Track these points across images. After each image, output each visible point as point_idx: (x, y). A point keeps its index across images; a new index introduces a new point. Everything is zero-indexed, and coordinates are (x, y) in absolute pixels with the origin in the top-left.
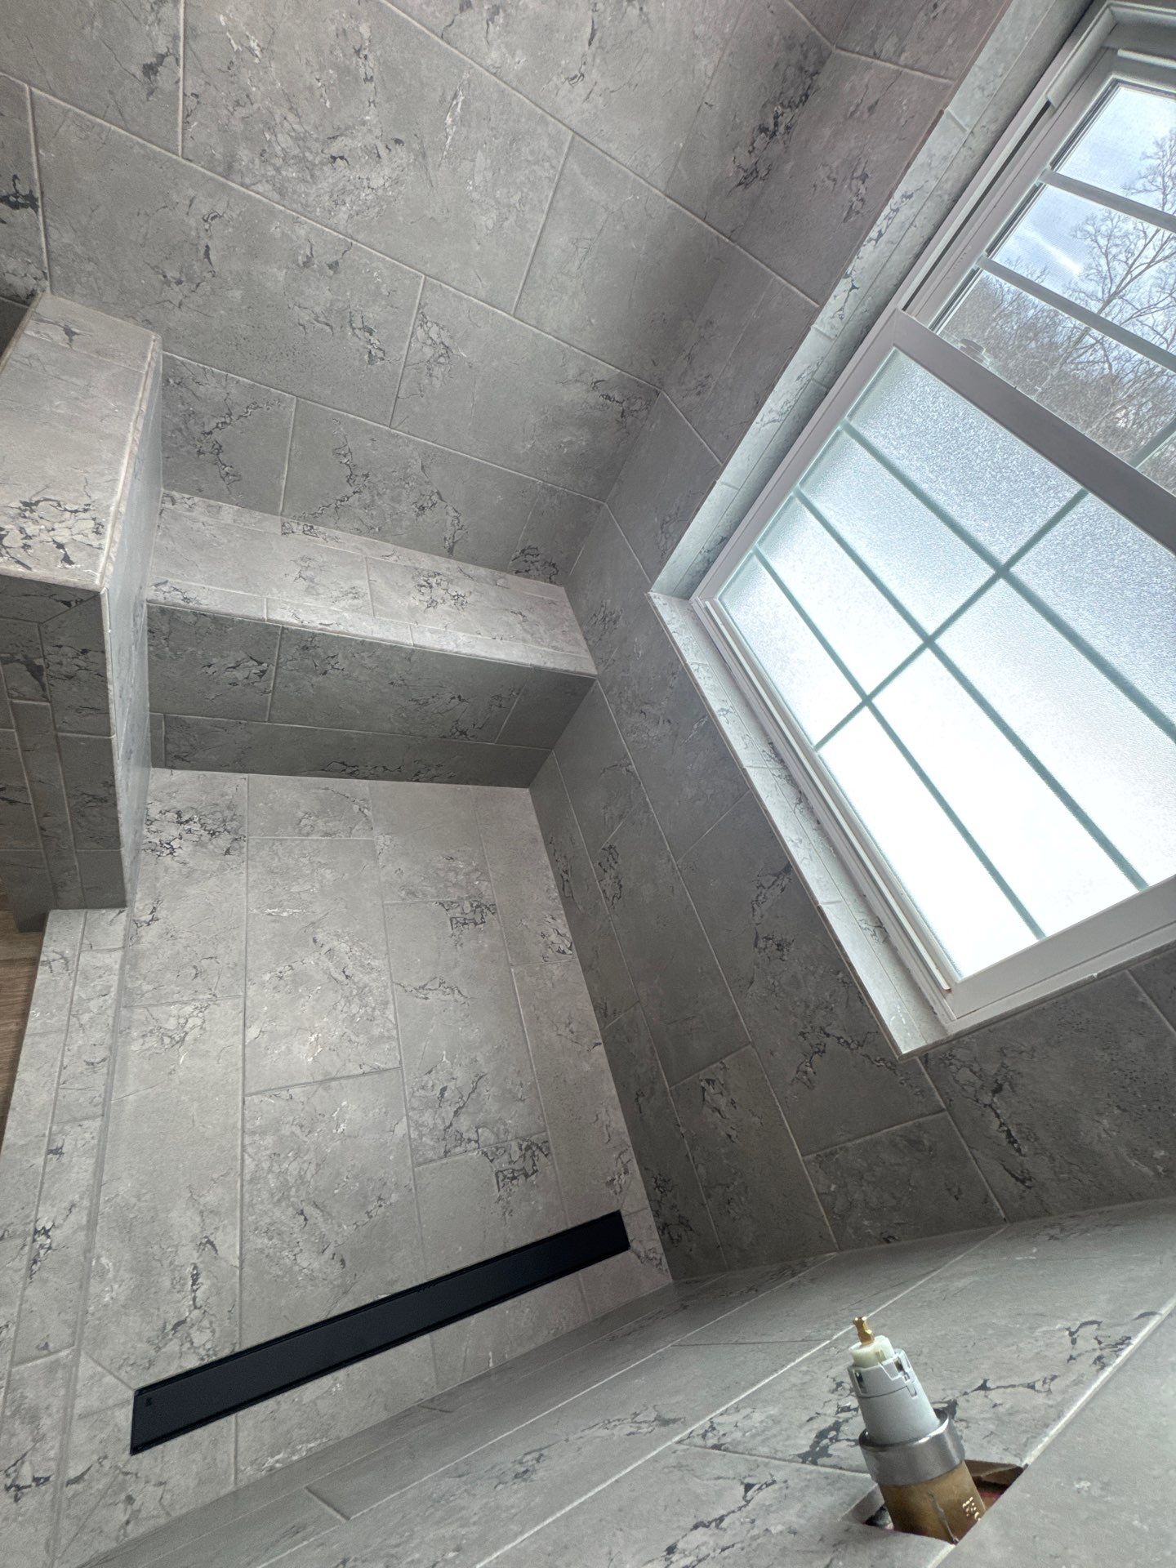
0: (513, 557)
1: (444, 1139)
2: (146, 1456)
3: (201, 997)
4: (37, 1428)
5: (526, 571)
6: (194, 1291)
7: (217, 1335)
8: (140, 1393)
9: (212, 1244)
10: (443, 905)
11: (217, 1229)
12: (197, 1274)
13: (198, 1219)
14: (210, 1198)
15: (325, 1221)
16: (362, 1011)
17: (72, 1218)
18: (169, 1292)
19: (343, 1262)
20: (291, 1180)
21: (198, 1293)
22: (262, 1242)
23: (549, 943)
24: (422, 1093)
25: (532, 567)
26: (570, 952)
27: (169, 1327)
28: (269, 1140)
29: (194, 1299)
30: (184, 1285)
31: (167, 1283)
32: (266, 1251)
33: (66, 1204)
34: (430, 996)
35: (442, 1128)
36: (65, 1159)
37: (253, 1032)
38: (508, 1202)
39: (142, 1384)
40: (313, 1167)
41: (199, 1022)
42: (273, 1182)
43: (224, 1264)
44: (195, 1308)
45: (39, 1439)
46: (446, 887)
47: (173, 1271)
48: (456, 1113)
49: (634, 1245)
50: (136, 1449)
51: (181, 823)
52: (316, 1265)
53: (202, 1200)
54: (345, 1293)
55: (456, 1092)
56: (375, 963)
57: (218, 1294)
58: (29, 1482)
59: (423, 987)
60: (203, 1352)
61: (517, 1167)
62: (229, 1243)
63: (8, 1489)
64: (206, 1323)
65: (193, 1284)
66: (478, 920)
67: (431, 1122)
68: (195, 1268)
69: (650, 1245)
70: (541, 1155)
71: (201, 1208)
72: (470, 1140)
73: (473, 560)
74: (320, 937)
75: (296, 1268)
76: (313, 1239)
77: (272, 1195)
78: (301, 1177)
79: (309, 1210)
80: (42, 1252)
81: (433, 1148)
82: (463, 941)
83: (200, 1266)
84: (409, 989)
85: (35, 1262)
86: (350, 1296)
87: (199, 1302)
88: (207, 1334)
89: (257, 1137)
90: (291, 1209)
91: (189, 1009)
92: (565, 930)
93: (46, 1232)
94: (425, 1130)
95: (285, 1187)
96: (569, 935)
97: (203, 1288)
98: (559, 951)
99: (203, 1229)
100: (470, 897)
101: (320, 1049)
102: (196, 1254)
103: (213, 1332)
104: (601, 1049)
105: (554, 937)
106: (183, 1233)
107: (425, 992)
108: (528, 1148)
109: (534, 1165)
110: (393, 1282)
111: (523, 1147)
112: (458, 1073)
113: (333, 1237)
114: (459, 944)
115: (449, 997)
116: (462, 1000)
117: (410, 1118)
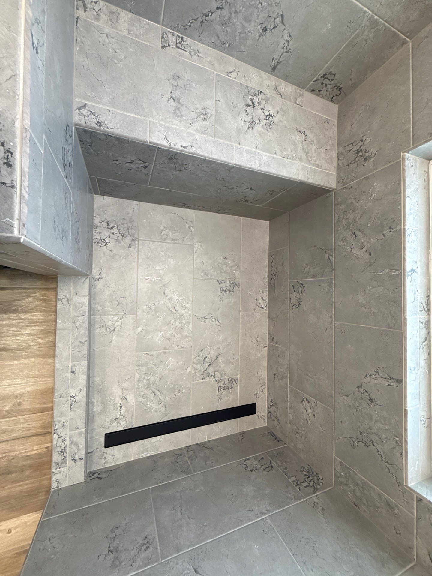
0: (315, 79)
1: (203, 374)
2: (109, 449)
3: (120, 313)
5: (319, 91)
6: (121, 411)
7: (128, 422)
8: (106, 434)
9: (126, 398)
10: (218, 281)
11: (127, 394)
12: (121, 406)
13: (121, 391)
14: (125, 385)
15: (161, 395)
16: (180, 325)
17: (81, 393)
18: (113, 410)
19: (166, 407)
20: (151, 382)
21: (122, 411)
22: (141, 399)
23: (258, 303)
24: (198, 358)
25: (325, 89)
26: (266, 308)
27: (113, 419)
28: (144, 369)
29: (121, 413)
30: (117, 409)
31: (112, 408)
32: (142, 402)
33: (78, 389)
34: (206, 321)
35: (203, 370)
36: (76, 375)
37: (139, 330)
38: (221, 396)
39: (107, 432)
40: (158, 379)
41: (119, 324)
42: (145, 382)
43: (129, 404)
44: (121, 415)
45: (79, 450)
46: (221, 272)
47: (114, 404)
48: (209, 366)
49: (257, 413)
50: (106, 447)
51: (109, 229)
52: (157, 407)
53: (123, 385)
54: (166, 416)
55: (210, 359)
56: (187, 305)
57: (128, 412)
58: (78, 459)
59: (204, 317)
60: (123, 426)
61: (226, 386)
62: (131, 399)
63: (72, 460)
64: (124, 419)
65: (120, 409)
66: (231, 290)
67: (199, 368)
68: (121, 404)
69: (263, 414)
70: (235, 383)
71: (122, 387)
72: (212, 376)
73: (287, 78)
74: (166, 292)
75: (151, 408)
76: (157, 400)
77: (145, 386)
78: (154, 381)
79: (156, 392)
80: (73, 403)
81: (199, 377)
82: (224, 299)
84: (199, 318)
85: (72, 405)
86: (167, 417)
88: (125, 422)
89: (140, 367)
90: (150, 391)
91: (116, 318)
92: (266, 298)
93: (74, 397)
94: (197, 371)
95: (149, 384)
96: (267, 300)
97: (123, 410)
98: (261, 307)
99: (123, 394)
100: (230, 279)
101: (163, 338)
102: (121, 401)
103: (126, 422)
104: (266, 348)
105: (261, 301)
106: (117, 394)
107: (205, 319)
108: (231, 380)
109: (232, 386)
110: (180, 415)
111: (229, 380)
112: (212, 352)
113: (163, 400)
114: (222, 300)
115: (214, 323)
116: (219, 324)
117: (193, 366)
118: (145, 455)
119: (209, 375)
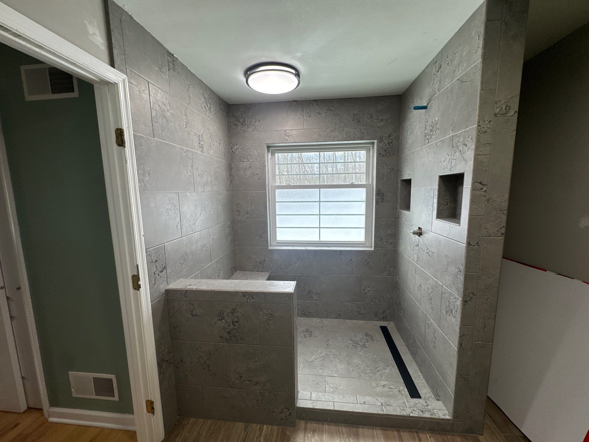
1: (364, 347)
2: (422, 396)
3: (324, 384)
4: (418, 403)
8: (411, 398)
9: (384, 385)
11: (381, 384)
12: (390, 388)
13: (379, 387)
14: (374, 385)
15: (380, 367)
16: (332, 355)
17: (379, 400)
18: (393, 392)
19: (388, 366)
21: (393, 388)
22: (383, 377)
23: (319, 322)
24: (353, 349)
26: (322, 319)
27: (400, 393)
28: (362, 374)
30: (392, 390)
31: (391, 393)
32: (385, 377)
33: (376, 401)
34: (330, 344)
35: (361, 347)
36: (366, 401)
37: (335, 375)
38: (377, 341)
40: (368, 368)
42: (371, 374)
43: (388, 384)
44: (396, 389)
45: (419, 403)
47: (389, 392)
48: (358, 344)
49: (386, 325)
50: (420, 398)
52: (388, 370)
55: (353, 344)
56: (319, 352)
57: (393, 385)
59: (327, 345)
60: (404, 388)
61: (370, 338)
62: (383, 383)
63: (427, 406)
64: (399, 387)
66: (311, 332)
67: (360, 349)
70: (368, 334)
71: (376, 386)
72: (364, 343)
74: (310, 360)
75: (389, 373)
76: (383, 370)
77: (374, 375)
78: (370, 370)
79: (378, 369)
80: (386, 404)
81: (366, 349)
83: (388, 387)
84: (327, 347)
85: (388, 405)
86: (394, 366)
87: (395, 388)
89: (361, 376)
90: (377, 372)
91: (327, 386)
92: (316, 319)
93: (382, 404)
94: (362, 350)
95: (372, 373)
96: (317, 319)
98: (321, 321)
99: (381, 386)
101: (341, 364)
102: (386, 388)
103: (401, 386)
104: (346, 320)
105: (317, 321)
106: (381, 390)
108: (366, 335)
109: (370, 335)
110: (392, 359)
112: (349, 342)
113: (383, 367)
114: (316, 337)
115: (331, 341)
116: (331, 339)
117: (359, 351)
118: (422, 377)
119: (364, 345)
